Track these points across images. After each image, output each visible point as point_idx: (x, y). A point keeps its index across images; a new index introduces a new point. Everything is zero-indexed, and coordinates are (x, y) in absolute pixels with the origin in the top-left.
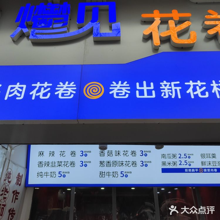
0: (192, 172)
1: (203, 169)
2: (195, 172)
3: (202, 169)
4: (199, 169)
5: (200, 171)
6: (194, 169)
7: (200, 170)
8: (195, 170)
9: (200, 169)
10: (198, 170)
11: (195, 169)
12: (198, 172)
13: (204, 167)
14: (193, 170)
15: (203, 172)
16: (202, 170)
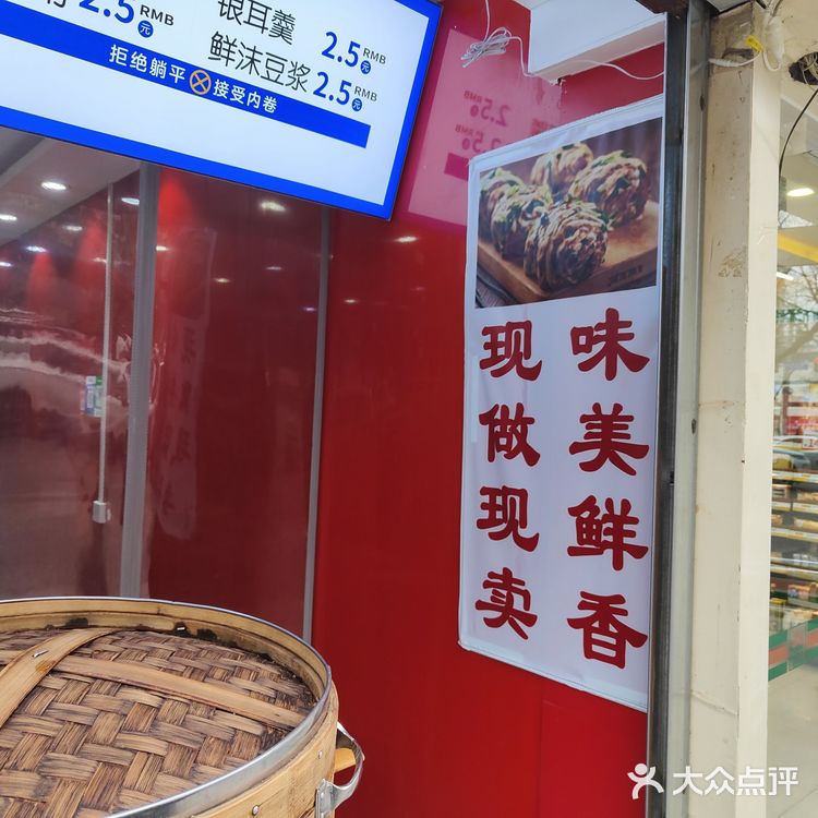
0: (147, 76)
1: (215, 76)
2: (168, 81)
3: (208, 78)
4: (190, 68)
5: (193, 86)
6: (163, 65)
7: (195, 81)
8: (169, 70)
9: (195, 73)
10: (187, 75)
11: (170, 61)
12: (183, 86)
13: (218, 67)
14: (158, 68)
15: (209, 96)
16: (206, 84)
